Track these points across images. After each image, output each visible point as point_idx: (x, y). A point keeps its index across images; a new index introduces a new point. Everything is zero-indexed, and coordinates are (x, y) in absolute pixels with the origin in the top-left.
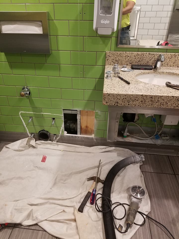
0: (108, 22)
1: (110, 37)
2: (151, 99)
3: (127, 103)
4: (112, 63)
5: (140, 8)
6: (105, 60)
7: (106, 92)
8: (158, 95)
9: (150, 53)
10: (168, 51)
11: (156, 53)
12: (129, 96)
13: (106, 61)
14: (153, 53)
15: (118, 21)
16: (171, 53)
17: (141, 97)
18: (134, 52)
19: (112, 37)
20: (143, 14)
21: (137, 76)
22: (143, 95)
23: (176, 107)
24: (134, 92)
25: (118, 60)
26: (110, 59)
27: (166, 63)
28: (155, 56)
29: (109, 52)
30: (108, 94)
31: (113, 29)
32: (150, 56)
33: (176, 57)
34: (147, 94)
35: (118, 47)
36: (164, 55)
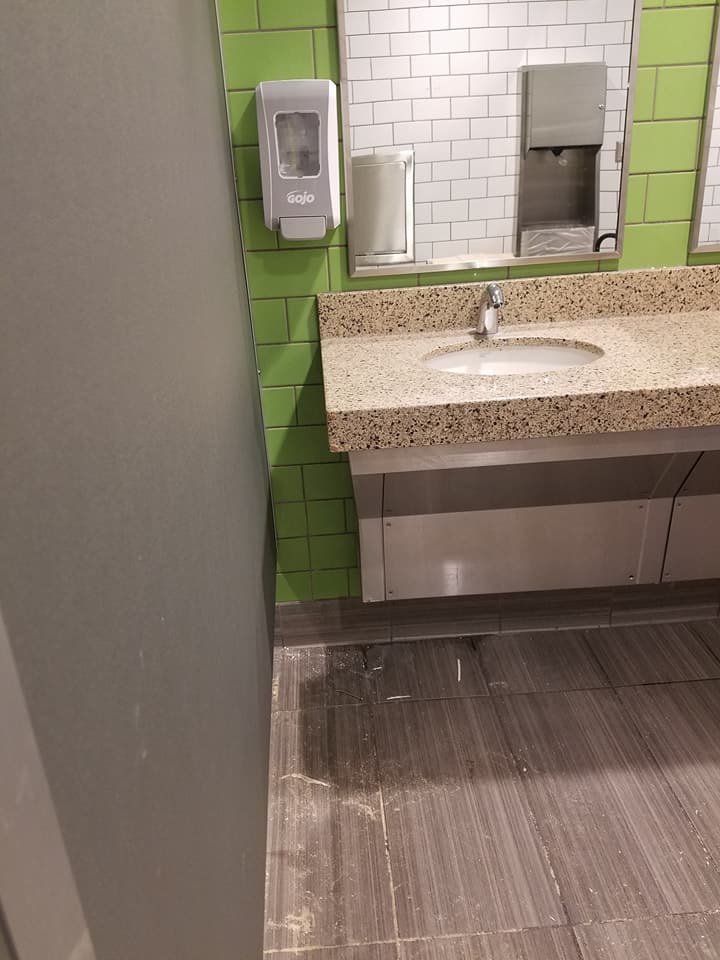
0: (310, 198)
1: (323, 247)
2: (476, 414)
3: (408, 438)
4: (342, 330)
5: (411, 153)
6: (318, 323)
7: (335, 410)
8: (495, 399)
9: (458, 286)
10: (511, 272)
11: (476, 284)
12: (409, 412)
13: (321, 325)
14: (466, 285)
15: (341, 194)
16: (524, 280)
17: (445, 411)
18: (405, 289)
19: (327, 247)
20: (423, 172)
21: (425, 358)
22: (449, 405)
23: (555, 431)
24: (421, 400)
25: (360, 317)
26: (333, 317)
27: (513, 313)
28: (475, 293)
29: (326, 295)
30: (341, 413)
31: (330, 220)
32: (459, 297)
33: (540, 289)
34: (462, 402)
35: (353, 276)
36: (501, 289)
